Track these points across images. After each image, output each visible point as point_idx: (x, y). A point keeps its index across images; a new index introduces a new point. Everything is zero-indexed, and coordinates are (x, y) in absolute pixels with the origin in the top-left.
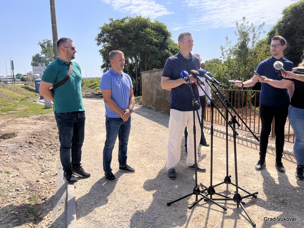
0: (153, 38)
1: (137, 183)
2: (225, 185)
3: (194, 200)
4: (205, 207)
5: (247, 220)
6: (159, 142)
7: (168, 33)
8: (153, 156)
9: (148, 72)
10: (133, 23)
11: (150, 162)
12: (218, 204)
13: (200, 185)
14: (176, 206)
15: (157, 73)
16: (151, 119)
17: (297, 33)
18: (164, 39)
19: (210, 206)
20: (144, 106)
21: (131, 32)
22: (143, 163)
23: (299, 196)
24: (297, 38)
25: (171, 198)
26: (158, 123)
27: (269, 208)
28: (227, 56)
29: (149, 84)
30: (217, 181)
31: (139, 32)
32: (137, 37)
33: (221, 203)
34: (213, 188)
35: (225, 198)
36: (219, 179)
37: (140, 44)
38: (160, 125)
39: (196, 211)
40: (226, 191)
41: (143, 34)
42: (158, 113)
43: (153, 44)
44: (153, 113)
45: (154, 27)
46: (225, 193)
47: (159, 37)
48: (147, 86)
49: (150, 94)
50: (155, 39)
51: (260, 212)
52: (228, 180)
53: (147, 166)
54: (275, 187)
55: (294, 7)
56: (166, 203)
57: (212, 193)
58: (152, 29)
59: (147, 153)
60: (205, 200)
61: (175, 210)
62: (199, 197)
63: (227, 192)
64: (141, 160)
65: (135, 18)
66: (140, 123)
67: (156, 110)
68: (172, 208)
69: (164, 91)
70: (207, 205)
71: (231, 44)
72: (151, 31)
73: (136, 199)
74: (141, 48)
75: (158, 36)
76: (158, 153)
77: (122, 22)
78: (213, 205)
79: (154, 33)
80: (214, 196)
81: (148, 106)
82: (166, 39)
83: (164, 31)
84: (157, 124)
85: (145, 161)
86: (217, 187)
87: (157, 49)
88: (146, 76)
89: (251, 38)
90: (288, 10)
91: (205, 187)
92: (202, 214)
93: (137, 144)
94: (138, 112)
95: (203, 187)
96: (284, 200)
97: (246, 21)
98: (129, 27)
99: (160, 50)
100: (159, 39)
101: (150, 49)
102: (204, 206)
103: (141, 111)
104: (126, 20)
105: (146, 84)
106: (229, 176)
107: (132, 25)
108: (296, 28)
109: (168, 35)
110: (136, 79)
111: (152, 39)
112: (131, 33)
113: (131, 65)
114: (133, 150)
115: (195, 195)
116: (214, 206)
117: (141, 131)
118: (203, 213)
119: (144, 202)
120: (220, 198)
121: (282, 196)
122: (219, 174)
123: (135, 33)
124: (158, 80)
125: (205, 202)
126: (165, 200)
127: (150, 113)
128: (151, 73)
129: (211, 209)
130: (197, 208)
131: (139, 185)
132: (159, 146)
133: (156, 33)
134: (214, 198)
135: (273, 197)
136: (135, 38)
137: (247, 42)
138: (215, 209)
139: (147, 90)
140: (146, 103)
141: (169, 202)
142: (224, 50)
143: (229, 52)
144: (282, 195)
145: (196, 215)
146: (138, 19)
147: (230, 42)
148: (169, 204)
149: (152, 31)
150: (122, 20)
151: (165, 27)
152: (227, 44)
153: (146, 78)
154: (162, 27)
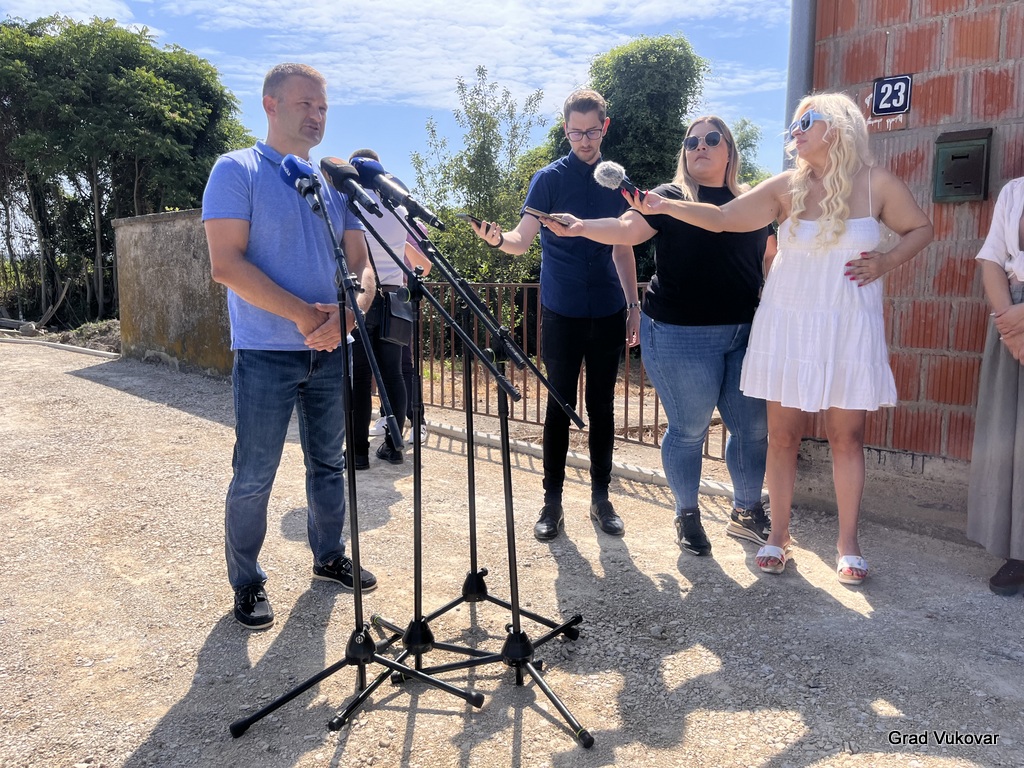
0: (163, 107)
1: (85, 659)
2: (465, 607)
3: (351, 690)
4: (397, 709)
5: (559, 725)
6: (195, 483)
7: (222, 95)
8: (167, 538)
9: (142, 221)
10: (78, 40)
11: (151, 562)
12: (446, 684)
13: (373, 624)
14: (273, 730)
15: (183, 222)
16: (159, 400)
17: (630, 134)
18: (209, 115)
19: (414, 701)
20: (129, 355)
21: (71, 74)
22: (117, 569)
23: (706, 610)
24: (631, 149)
25: (249, 700)
26: (190, 413)
27: (625, 666)
28: (434, 190)
29: (147, 268)
30: (433, 598)
31: (106, 78)
32: (96, 96)
33: (458, 679)
34: (427, 627)
35: (467, 657)
36: (442, 590)
37: (110, 126)
38: (200, 419)
39: (363, 732)
40: (470, 631)
41: (122, 88)
42: (191, 377)
43: (165, 132)
44: (169, 377)
45: (169, 66)
46: (469, 639)
47: (190, 106)
48: (142, 277)
49: (155, 306)
50: (172, 111)
51: (597, 687)
52: (475, 588)
53: (137, 582)
54: (627, 591)
55: (623, 57)
56: (224, 728)
57: (421, 647)
58: (158, 74)
59: (136, 528)
60: (396, 681)
61: (269, 750)
62: (373, 671)
63: (475, 633)
64: (107, 558)
65: (87, 22)
66: (108, 415)
67: (183, 369)
68: (257, 740)
69: (212, 294)
70: (405, 699)
71: (446, 151)
72: (154, 80)
73: (76, 735)
74: (114, 139)
75: (186, 101)
76: (191, 524)
77: (32, 34)
78: (426, 693)
79: (168, 88)
80: (429, 659)
81: (149, 353)
82: (215, 117)
83: (208, 88)
84: (185, 415)
85: (129, 561)
86: (437, 619)
87: (181, 151)
88: (135, 237)
89: (505, 138)
90: (606, 65)
91: (390, 627)
92: (386, 742)
93: (89, 497)
94: (100, 375)
95: (385, 630)
96: (664, 631)
97: (488, 82)
98: (61, 53)
99: (193, 153)
100: (191, 114)
101: (152, 145)
102: (392, 703)
103: (115, 374)
104: (48, 28)
105: (137, 266)
106: (479, 571)
107: (73, 49)
108: (629, 120)
109: (225, 103)
110: (94, 259)
111: (162, 112)
112: (73, 79)
113: (73, 204)
114: (69, 521)
115: (355, 667)
116: (431, 698)
117: (115, 446)
118: (390, 734)
119: (120, 742)
120: (453, 661)
121: (656, 618)
122: (440, 574)
123: (87, 81)
124: (187, 250)
125: (396, 689)
126: (222, 713)
127: (157, 377)
128: (158, 223)
129: (423, 711)
130: (363, 719)
131: (96, 668)
132: (194, 494)
133: (177, 90)
134: (429, 665)
135: (629, 624)
136: (87, 97)
137: (493, 150)
138: (439, 707)
139: (142, 292)
140: (136, 340)
141: (239, 718)
142: (425, 170)
143: (440, 176)
144: (653, 613)
145: (362, 751)
146: (102, 30)
147: (444, 144)
148: (239, 730)
149: (161, 81)
150: (32, 25)
151: (213, 75)
152: (433, 149)
153: (136, 245)
154: (201, 72)
